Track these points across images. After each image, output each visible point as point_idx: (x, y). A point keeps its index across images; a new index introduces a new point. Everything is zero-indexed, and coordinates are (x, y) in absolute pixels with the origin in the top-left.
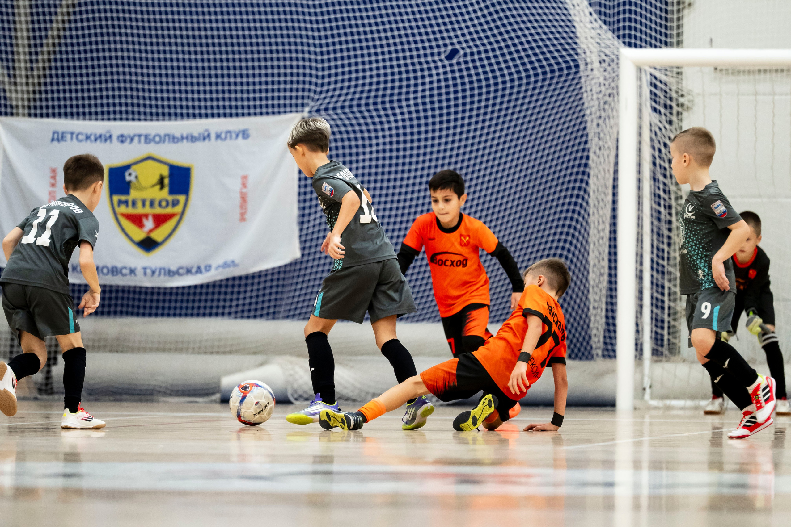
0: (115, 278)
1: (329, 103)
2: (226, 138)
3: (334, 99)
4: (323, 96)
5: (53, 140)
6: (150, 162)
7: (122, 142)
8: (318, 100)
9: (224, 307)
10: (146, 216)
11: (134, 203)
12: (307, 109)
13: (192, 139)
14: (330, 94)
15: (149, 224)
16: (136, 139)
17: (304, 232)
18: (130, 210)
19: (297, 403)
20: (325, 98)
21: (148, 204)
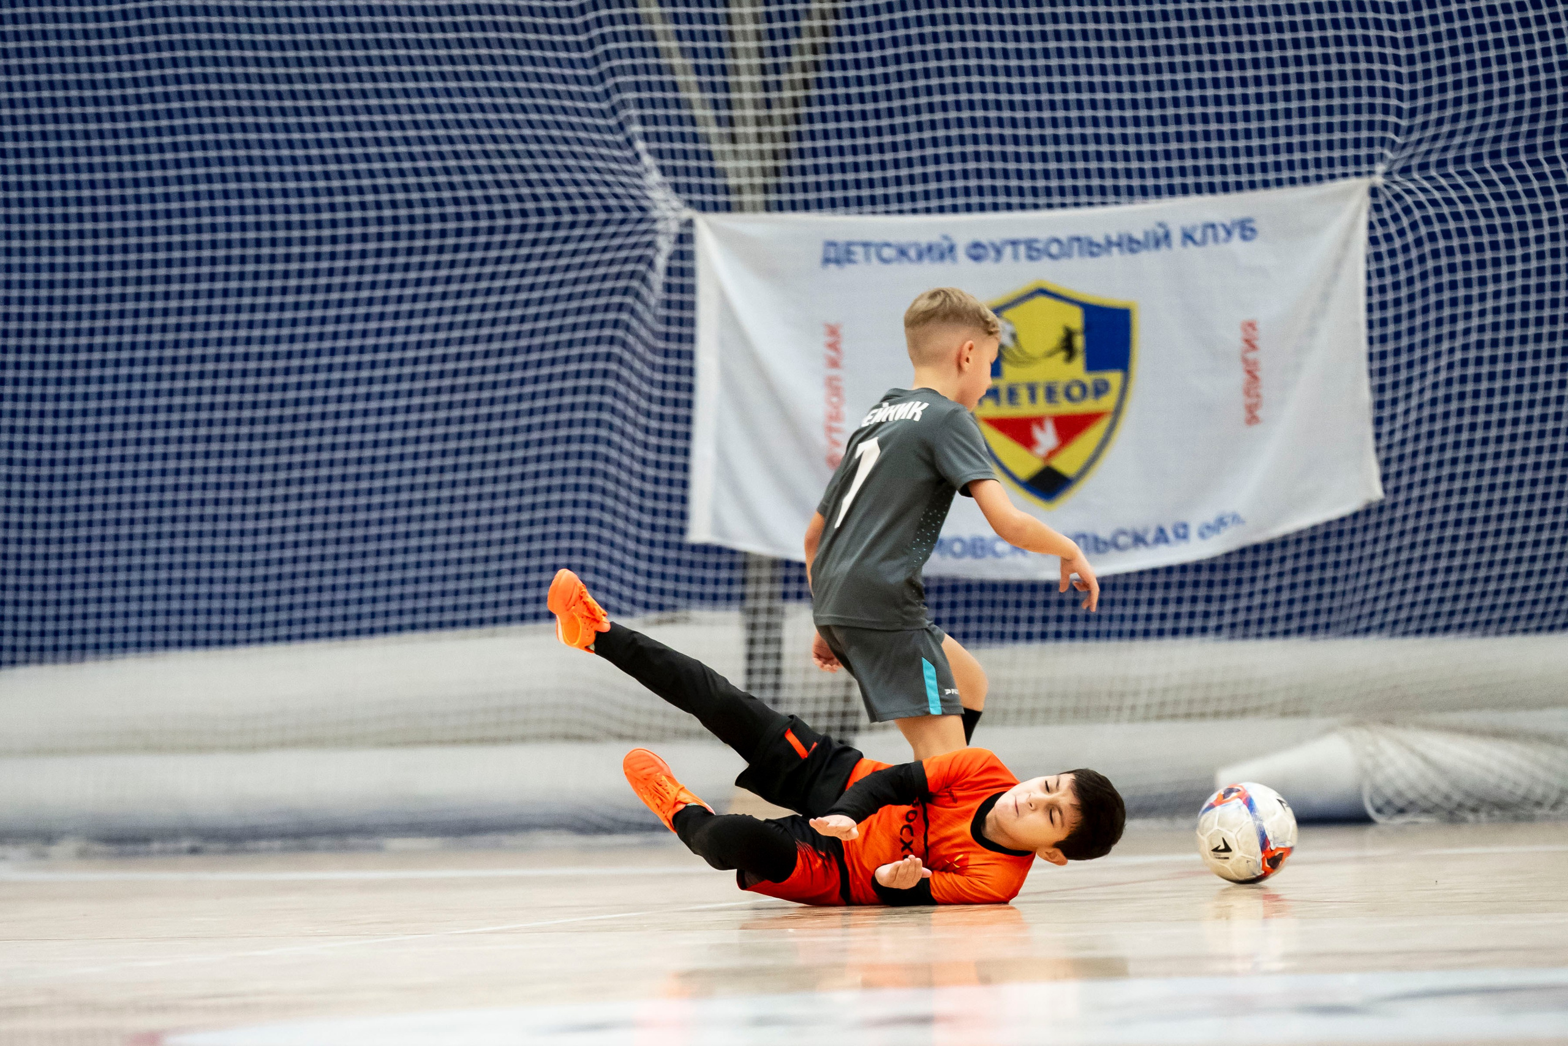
0: (978, 563)
1: (1428, 152)
2: (1204, 242)
3: (1440, 144)
4: (1415, 136)
5: (827, 261)
6: (1042, 301)
7: (976, 258)
8: (1404, 146)
9: (1206, 615)
10: (1039, 421)
11: (1012, 394)
12: (1380, 168)
13: (1130, 244)
14: (1430, 132)
15: (1046, 438)
16: (1008, 251)
17: (1385, 441)
18: (1006, 411)
19: (1379, 819)
20: (1419, 142)
21: (1041, 393)
